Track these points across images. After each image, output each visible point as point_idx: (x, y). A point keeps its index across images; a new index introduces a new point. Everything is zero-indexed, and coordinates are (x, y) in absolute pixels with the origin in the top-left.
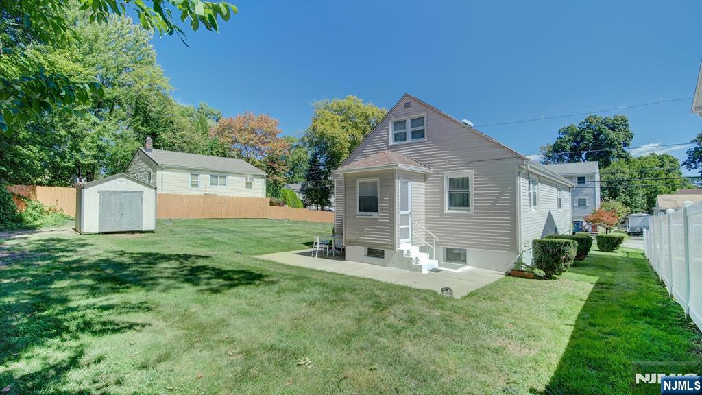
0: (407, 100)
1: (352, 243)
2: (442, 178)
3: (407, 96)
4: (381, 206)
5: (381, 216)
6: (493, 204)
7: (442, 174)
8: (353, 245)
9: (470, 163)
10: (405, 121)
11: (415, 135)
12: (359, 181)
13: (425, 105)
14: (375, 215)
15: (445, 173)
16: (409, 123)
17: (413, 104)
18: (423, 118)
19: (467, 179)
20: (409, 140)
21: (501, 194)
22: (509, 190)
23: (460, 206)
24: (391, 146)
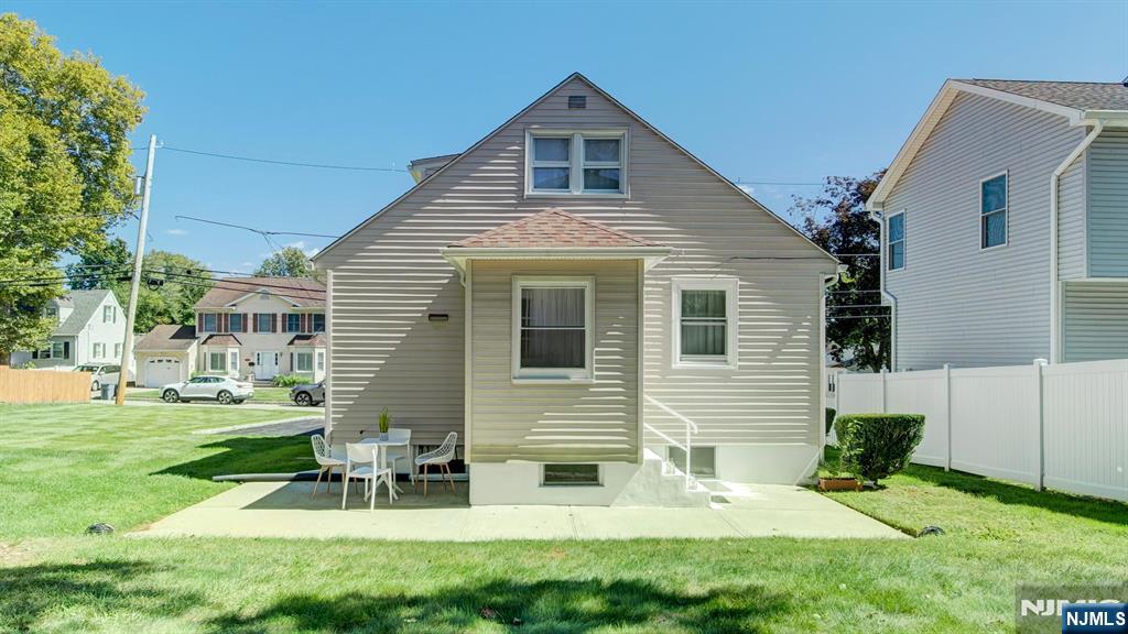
0: (578, 90)
1: (496, 455)
2: (669, 287)
3: (578, 78)
4: (598, 353)
5: (598, 377)
6: (777, 351)
7: (669, 279)
8: (504, 461)
9: (728, 262)
10: (566, 142)
11: (594, 179)
12: (521, 283)
13: (626, 112)
14: (575, 375)
15: (675, 278)
16: (578, 148)
17: (591, 102)
18: (617, 141)
19: (722, 296)
20: (577, 189)
21: (793, 330)
22: (808, 321)
23: (706, 353)
24: (529, 198)
